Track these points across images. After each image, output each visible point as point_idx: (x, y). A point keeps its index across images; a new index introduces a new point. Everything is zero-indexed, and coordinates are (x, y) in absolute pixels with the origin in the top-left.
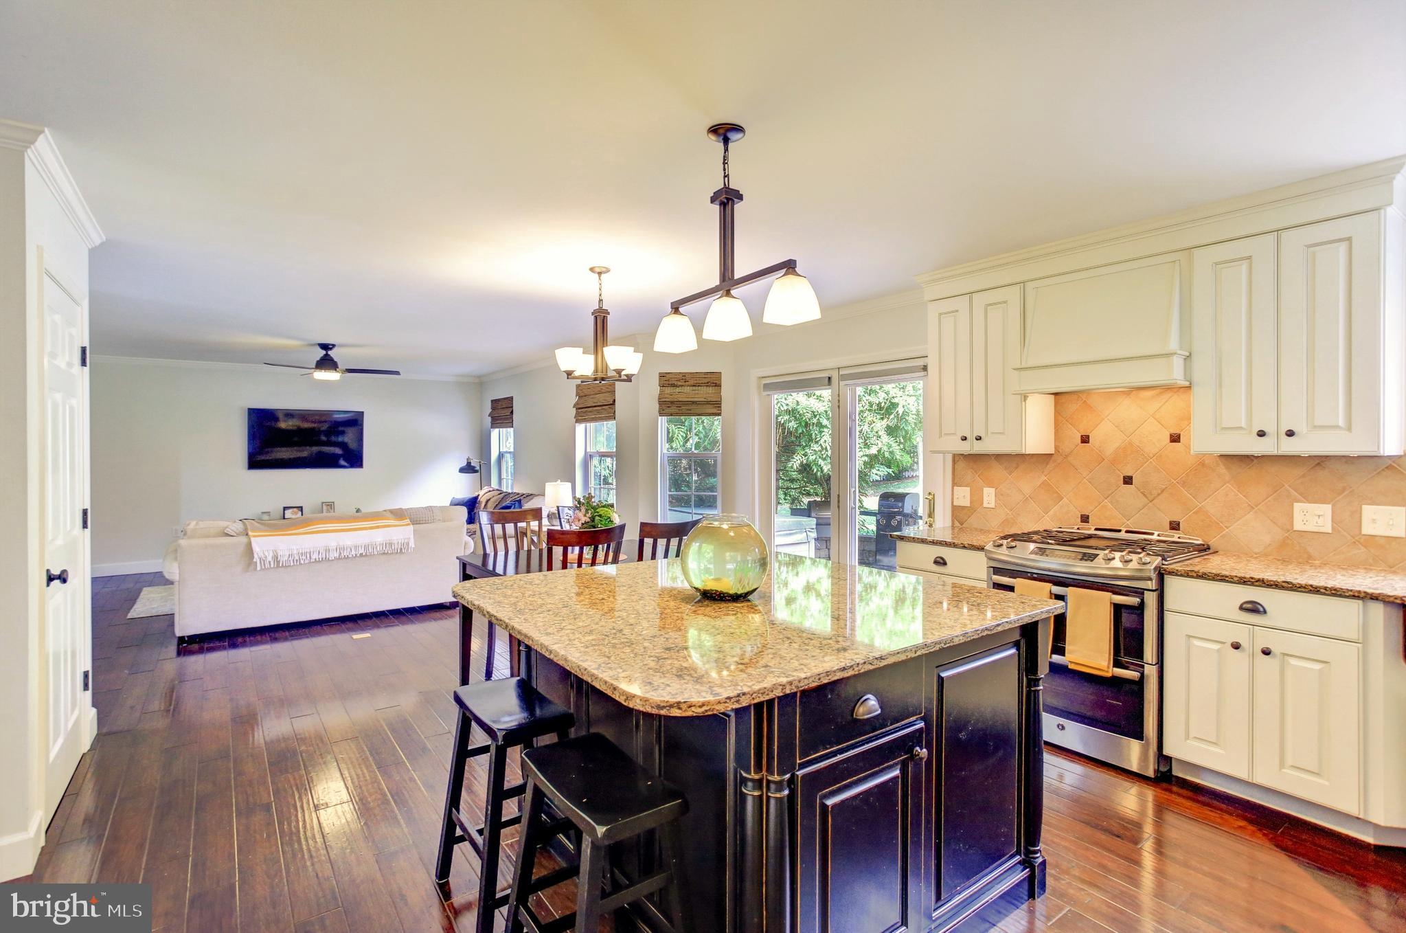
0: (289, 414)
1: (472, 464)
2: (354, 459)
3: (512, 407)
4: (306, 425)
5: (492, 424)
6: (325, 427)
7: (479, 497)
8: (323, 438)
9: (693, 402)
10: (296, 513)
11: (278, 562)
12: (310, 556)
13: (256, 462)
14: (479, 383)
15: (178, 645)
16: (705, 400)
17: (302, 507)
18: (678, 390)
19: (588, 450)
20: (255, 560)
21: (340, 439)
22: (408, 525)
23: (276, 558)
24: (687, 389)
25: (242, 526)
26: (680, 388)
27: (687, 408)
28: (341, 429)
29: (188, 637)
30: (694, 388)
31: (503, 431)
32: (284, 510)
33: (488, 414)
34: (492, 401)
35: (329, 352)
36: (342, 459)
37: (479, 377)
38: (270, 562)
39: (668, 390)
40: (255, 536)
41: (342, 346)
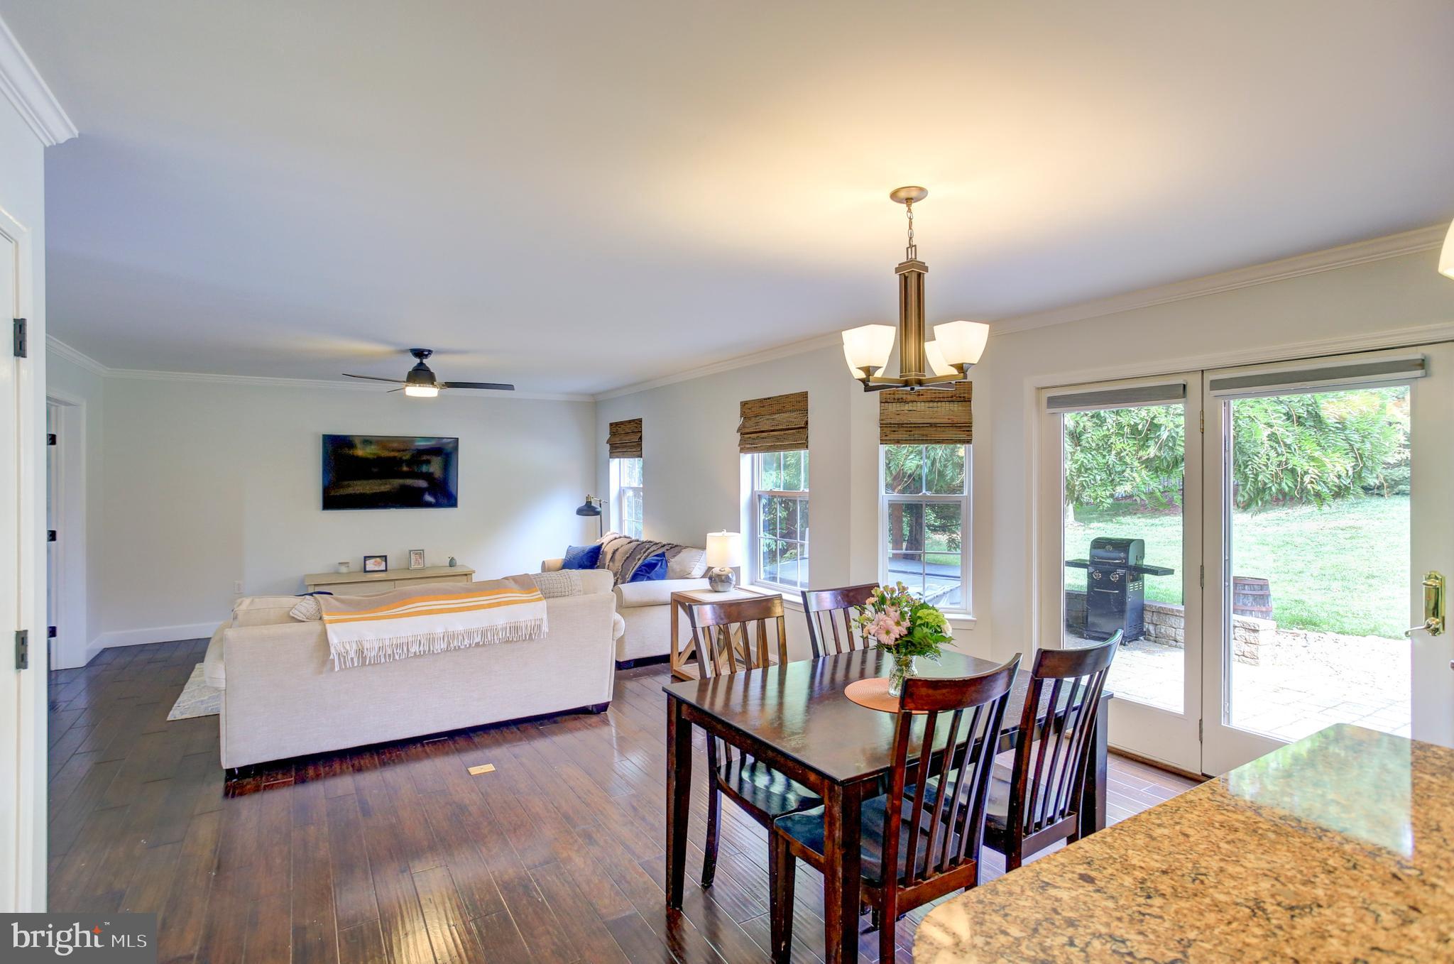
0: (367, 441)
1: (593, 505)
2: (443, 494)
3: (641, 432)
4: (385, 454)
5: (610, 453)
6: (407, 456)
7: (603, 546)
8: (405, 469)
9: (931, 425)
10: (379, 564)
11: (364, 659)
12: (408, 650)
13: (333, 500)
14: (594, 403)
15: (227, 780)
16: (950, 421)
17: (386, 557)
18: (907, 407)
19: (756, 489)
20: (331, 657)
21: (424, 469)
22: (540, 599)
23: (360, 652)
24: (921, 406)
25: (314, 607)
26: (910, 404)
27: (921, 433)
28: (425, 458)
29: (238, 769)
30: (931, 404)
31: (627, 462)
32: (365, 561)
33: (606, 441)
34: (611, 424)
35: (425, 361)
36: (427, 493)
37: (593, 395)
38: (352, 659)
39: (893, 408)
40: (331, 622)
41: (440, 352)
